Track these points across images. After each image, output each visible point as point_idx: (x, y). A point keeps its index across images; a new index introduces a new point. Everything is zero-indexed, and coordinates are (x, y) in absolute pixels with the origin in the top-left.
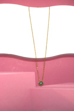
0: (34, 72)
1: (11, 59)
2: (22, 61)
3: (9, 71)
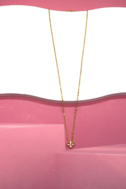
0: (63, 125)
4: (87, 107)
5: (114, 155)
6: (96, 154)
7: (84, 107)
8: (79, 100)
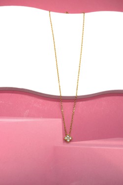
0: (61, 119)
1: (23, 96)
2: (41, 101)
3: (20, 115)
4: (84, 102)
5: (110, 148)
6: (92, 147)
7: (81, 103)
8: (78, 95)
